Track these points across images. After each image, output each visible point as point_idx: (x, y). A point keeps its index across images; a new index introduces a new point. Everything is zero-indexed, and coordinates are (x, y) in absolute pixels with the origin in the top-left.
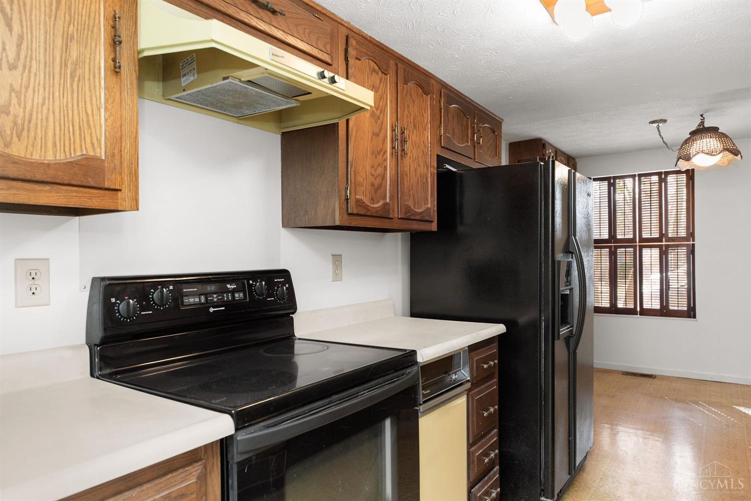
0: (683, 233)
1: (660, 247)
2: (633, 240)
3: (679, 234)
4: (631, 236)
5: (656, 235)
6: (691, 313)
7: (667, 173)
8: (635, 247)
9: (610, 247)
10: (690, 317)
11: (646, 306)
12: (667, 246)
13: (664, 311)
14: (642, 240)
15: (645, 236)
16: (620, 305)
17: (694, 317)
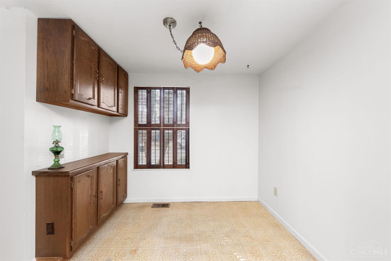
0: (184, 122)
1: (173, 129)
2: (159, 125)
3: (182, 122)
4: (159, 123)
5: (171, 123)
6: (187, 166)
7: (177, 89)
8: (160, 129)
9: (147, 129)
10: (186, 168)
11: (166, 163)
12: (177, 129)
13: (175, 166)
14: (164, 125)
15: (166, 123)
16: (153, 163)
17: (189, 168)
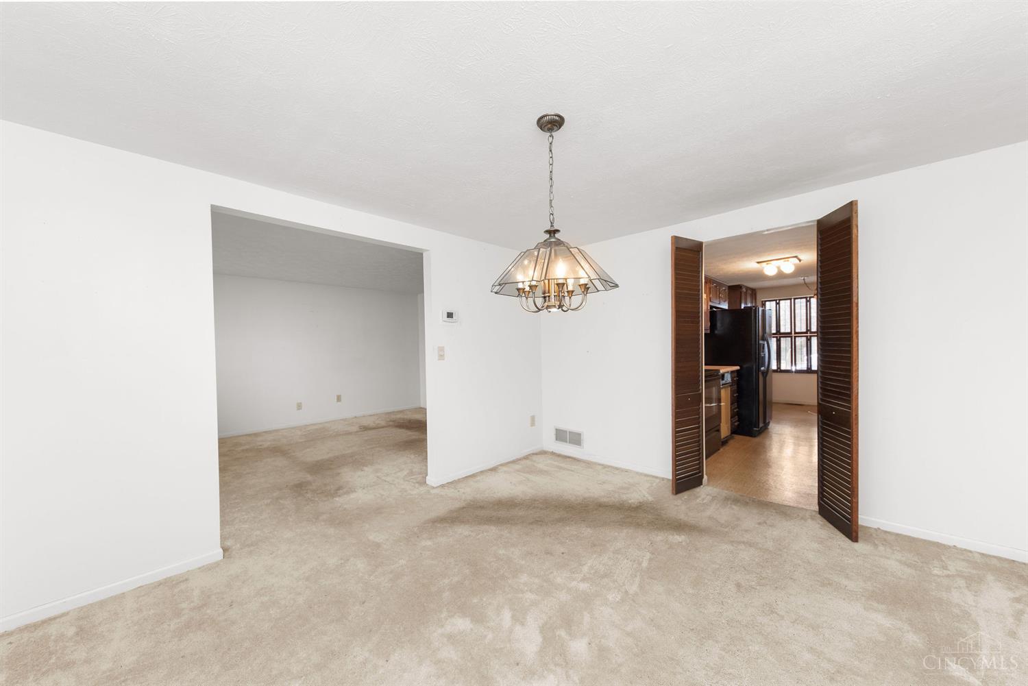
2: (791, 333)
4: (789, 331)
5: (804, 330)
7: (810, 298)
8: (791, 337)
9: (777, 337)
12: (811, 336)
14: (795, 333)
15: (797, 331)
